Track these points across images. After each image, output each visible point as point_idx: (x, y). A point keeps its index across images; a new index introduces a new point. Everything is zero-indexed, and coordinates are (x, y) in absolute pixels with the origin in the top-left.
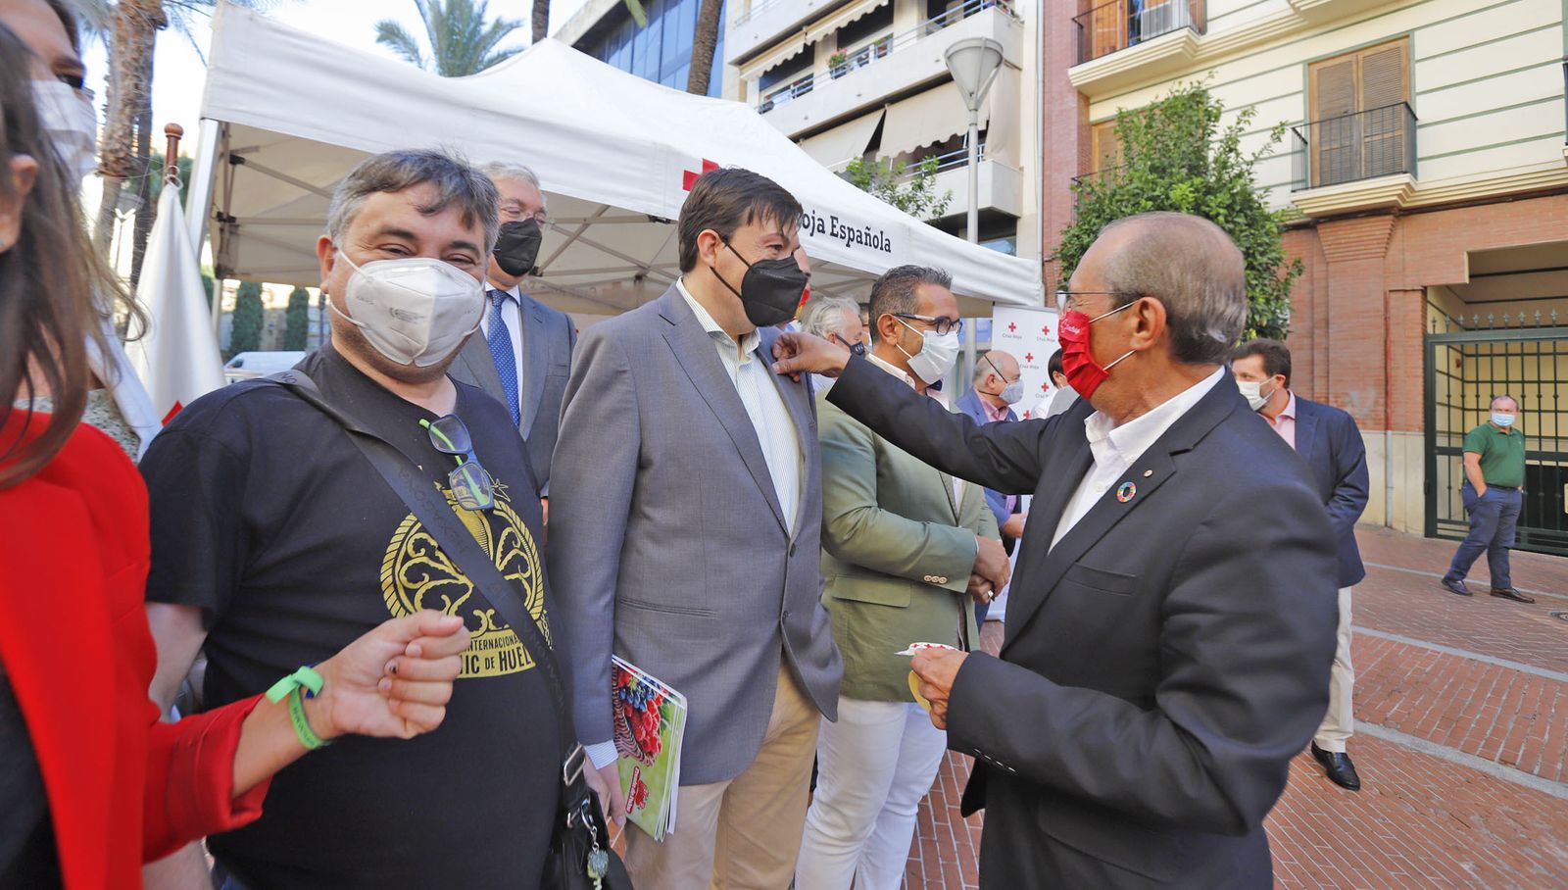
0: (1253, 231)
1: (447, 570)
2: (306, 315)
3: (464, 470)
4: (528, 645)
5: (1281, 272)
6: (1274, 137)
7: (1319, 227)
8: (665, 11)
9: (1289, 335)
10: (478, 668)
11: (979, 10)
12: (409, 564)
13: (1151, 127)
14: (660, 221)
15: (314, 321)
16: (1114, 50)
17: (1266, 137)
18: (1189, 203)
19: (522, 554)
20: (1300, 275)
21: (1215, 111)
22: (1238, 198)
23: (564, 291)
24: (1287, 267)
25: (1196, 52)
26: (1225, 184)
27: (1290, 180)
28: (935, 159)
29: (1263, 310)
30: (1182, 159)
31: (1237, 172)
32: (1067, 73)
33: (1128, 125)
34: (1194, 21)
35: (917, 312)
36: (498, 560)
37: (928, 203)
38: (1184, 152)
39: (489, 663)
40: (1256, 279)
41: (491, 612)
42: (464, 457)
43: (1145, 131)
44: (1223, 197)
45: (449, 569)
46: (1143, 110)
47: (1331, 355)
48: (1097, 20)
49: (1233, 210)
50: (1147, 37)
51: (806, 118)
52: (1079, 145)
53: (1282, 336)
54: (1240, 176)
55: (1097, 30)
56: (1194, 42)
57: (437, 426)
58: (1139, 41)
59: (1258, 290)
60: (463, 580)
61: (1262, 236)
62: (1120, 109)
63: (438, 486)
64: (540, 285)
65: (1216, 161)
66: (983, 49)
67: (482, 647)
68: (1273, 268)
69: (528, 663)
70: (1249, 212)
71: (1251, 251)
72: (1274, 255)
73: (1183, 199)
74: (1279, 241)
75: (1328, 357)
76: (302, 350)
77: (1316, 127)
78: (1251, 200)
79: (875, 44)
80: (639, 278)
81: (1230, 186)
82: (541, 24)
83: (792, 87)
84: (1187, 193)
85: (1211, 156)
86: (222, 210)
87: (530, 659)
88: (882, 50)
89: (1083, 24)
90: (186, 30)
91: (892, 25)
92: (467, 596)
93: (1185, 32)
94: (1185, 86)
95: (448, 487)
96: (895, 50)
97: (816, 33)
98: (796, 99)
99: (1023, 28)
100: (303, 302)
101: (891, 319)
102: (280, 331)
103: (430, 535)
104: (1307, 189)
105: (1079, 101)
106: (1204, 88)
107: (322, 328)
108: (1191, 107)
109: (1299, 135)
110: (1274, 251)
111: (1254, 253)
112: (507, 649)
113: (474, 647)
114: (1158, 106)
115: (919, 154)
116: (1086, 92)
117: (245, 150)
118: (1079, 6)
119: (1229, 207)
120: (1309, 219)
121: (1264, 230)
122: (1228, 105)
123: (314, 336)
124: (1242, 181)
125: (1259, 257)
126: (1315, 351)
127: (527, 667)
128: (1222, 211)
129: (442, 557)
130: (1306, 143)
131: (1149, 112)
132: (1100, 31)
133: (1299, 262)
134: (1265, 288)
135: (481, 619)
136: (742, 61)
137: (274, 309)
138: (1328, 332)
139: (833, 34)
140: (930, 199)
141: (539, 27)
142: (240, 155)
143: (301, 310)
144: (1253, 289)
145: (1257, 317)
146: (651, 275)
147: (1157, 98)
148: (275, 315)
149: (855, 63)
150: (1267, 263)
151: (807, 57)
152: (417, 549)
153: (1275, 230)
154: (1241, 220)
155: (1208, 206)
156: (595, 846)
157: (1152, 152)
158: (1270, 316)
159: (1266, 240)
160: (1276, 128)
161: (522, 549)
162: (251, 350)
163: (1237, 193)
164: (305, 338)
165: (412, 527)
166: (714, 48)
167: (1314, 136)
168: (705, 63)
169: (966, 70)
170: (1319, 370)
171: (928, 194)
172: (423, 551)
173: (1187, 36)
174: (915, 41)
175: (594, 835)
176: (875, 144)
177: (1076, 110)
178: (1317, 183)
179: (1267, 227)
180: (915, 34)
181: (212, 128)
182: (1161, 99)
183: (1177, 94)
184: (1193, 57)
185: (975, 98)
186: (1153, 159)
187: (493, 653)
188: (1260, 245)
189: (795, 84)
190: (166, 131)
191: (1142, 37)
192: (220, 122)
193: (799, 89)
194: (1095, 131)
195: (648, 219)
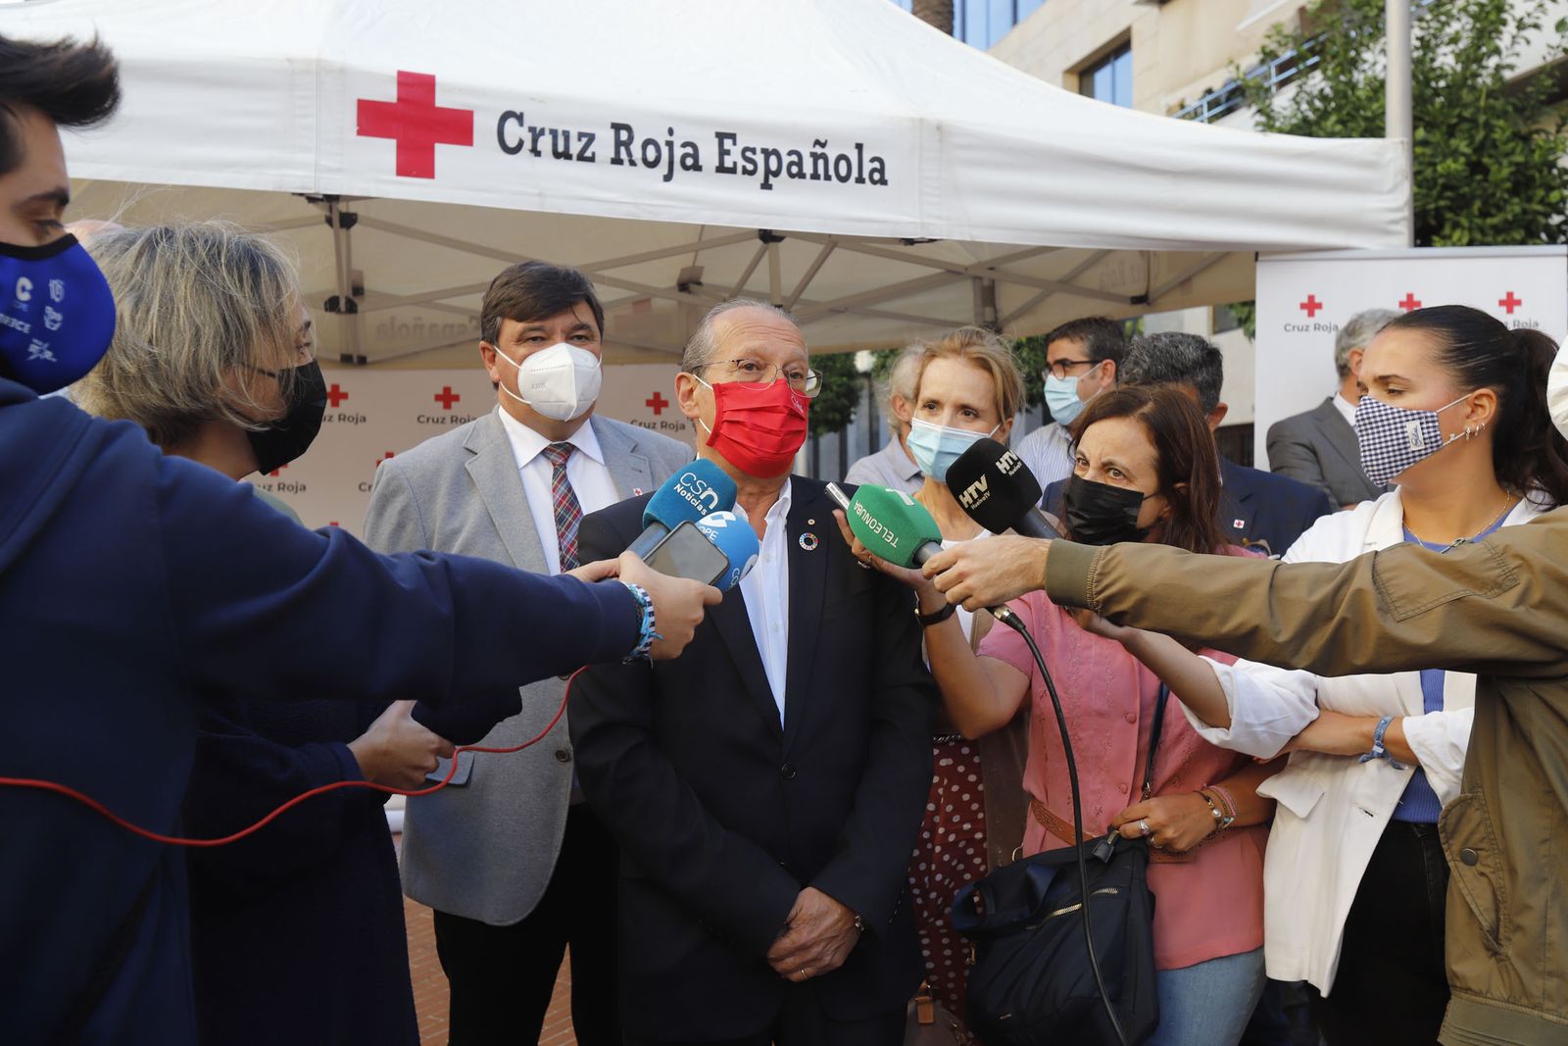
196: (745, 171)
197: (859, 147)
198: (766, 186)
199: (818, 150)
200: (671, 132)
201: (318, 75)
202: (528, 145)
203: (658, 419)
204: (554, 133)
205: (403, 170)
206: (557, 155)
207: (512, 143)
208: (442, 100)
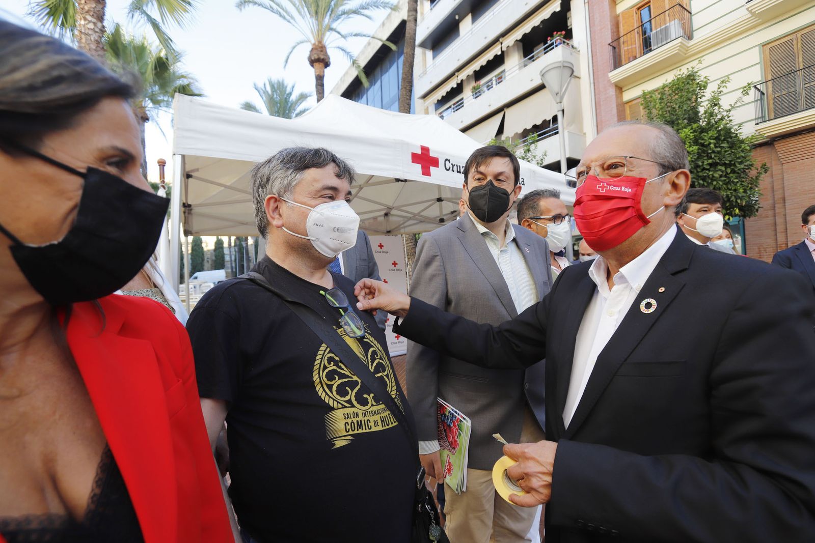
0: (733, 151)
1: (346, 373)
2: (223, 251)
3: (346, 317)
4: (393, 413)
5: (753, 173)
6: (744, 93)
7: (775, 143)
8: (381, 76)
9: (760, 210)
10: (371, 426)
11: (553, 48)
12: (327, 371)
13: (663, 99)
14: (402, 181)
15: (226, 254)
16: (635, 58)
17: (739, 94)
18: (691, 139)
19: (381, 361)
20: (766, 173)
21: (703, 84)
22: (722, 132)
24: (757, 169)
25: (687, 51)
26: (713, 126)
27: (754, 118)
28: (536, 135)
29: (742, 196)
30: (684, 115)
31: (720, 117)
32: (608, 76)
33: (648, 100)
34: (685, 33)
35: (541, 215)
36: (370, 367)
37: (533, 159)
38: (685, 110)
39: (376, 423)
40: (737, 179)
41: (372, 395)
42: (345, 310)
43: (660, 101)
44: (712, 133)
45: (348, 373)
46: (656, 90)
47: (787, 218)
48: (624, 43)
49: (720, 140)
50: (656, 47)
51: (462, 122)
52: (618, 115)
53: (755, 210)
54: (722, 119)
55: (624, 48)
56: (685, 45)
57: (329, 294)
58: (651, 50)
59: (738, 185)
60: (355, 378)
61: (740, 153)
62: (644, 91)
63: (335, 327)
65: (706, 112)
66: (562, 67)
67: (371, 415)
68: (747, 171)
69: (395, 422)
70: (730, 140)
71: (733, 163)
72: (748, 163)
73: (686, 137)
74: (752, 154)
75: (786, 219)
76: (223, 269)
77: (770, 84)
78: (731, 133)
79: (495, 76)
80: (386, 215)
81: (716, 126)
82: (320, 92)
83: (452, 107)
84: (689, 133)
85: (701, 110)
86: (185, 202)
87: (395, 420)
88: (500, 79)
89: (615, 46)
90: (156, 122)
91: (503, 65)
92: (359, 387)
93: (679, 40)
94: (684, 71)
95: (340, 327)
96: (507, 78)
97: (463, 75)
98: (456, 112)
99: (579, 54)
100: (221, 246)
101: (528, 221)
102: (212, 260)
103: (335, 354)
104: (765, 121)
105: (616, 91)
106: (695, 70)
107: (231, 257)
108: (688, 83)
109: (759, 90)
110: (748, 161)
111: (734, 163)
112: (383, 415)
113: (367, 415)
114: (667, 86)
115: (526, 133)
116: (620, 85)
117: (193, 171)
118: (612, 36)
119: (717, 139)
120: (768, 139)
121: (741, 149)
122: (711, 79)
123: (228, 262)
124: (724, 122)
125: (738, 165)
126: (777, 218)
127: (395, 424)
128: (712, 141)
129: (343, 366)
130: (763, 94)
131: (662, 91)
132: (626, 48)
133: (765, 165)
134: (743, 183)
135: (368, 399)
136: (425, 96)
137: (208, 251)
138: (785, 205)
139: (472, 75)
140: (535, 157)
141: (320, 93)
142: (191, 174)
143: (221, 250)
144: (736, 185)
145: (739, 201)
146: (393, 212)
147: (666, 81)
148: (209, 253)
149: (485, 89)
150: (743, 168)
151: (458, 89)
152: (329, 363)
153: (748, 148)
154: (725, 145)
155: (703, 139)
156: (433, 523)
157: (665, 113)
158: (747, 199)
159: (743, 155)
160: (745, 87)
161: (381, 358)
162: (200, 271)
163: (721, 130)
164: (224, 263)
165: (325, 351)
166: (411, 90)
167: (768, 89)
168: (407, 99)
169: (552, 81)
170: (780, 228)
171: (534, 154)
172: (332, 363)
173: (681, 42)
174: (518, 71)
175: (432, 516)
176: (500, 131)
177: (614, 96)
178: (772, 116)
179: (743, 147)
180: (517, 67)
181: (179, 158)
182: (670, 80)
183: (679, 77)
184: (686, 54)
185: (559, 96)
186: (666, 117)
187: (377, 417)
188: (739, 158)
189: (454, 104)
190: (158, 162)
191: (652, 48)
192: (182, 155)
193: (456, 107)
194: (627, 106)
195: (395, 181)
201: (404, 144)
203: (381, 250)
204: (457, 166)
205: (424, 174)
206: (458, 172)
207: (448, 168)
208: (431, 154)
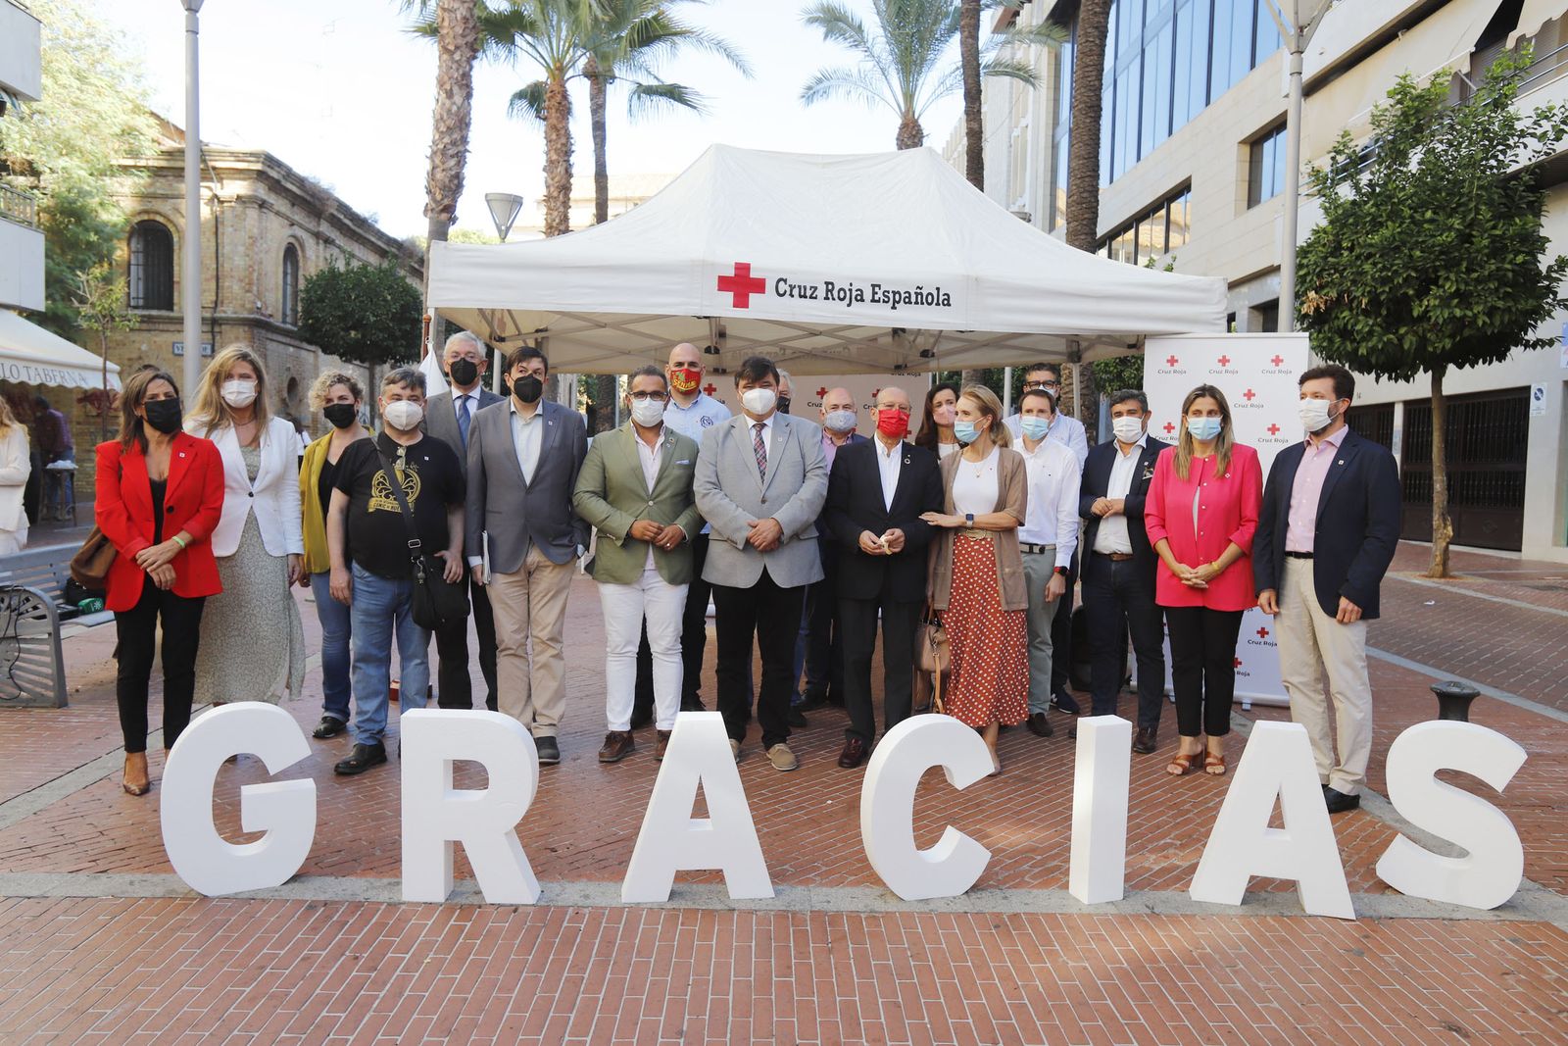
1: (386, 484)
10: (385, 507)
12: (378, 481)
23: (816, 355)
36: (403, 485)
39: (388, 507)
60: (389, 487)
64: (791, 351)
152: (381, 478)
161: (415, 484)
196: (884, 301)
197: (938, 289)
198: (894, 308)
199: (919, 291)
200: (851, 285)
201: (705, 266)
202: (788, 293)
204: (800, 287)
205: (736, 305)
206: (801, 296)
208: (753, 274)
